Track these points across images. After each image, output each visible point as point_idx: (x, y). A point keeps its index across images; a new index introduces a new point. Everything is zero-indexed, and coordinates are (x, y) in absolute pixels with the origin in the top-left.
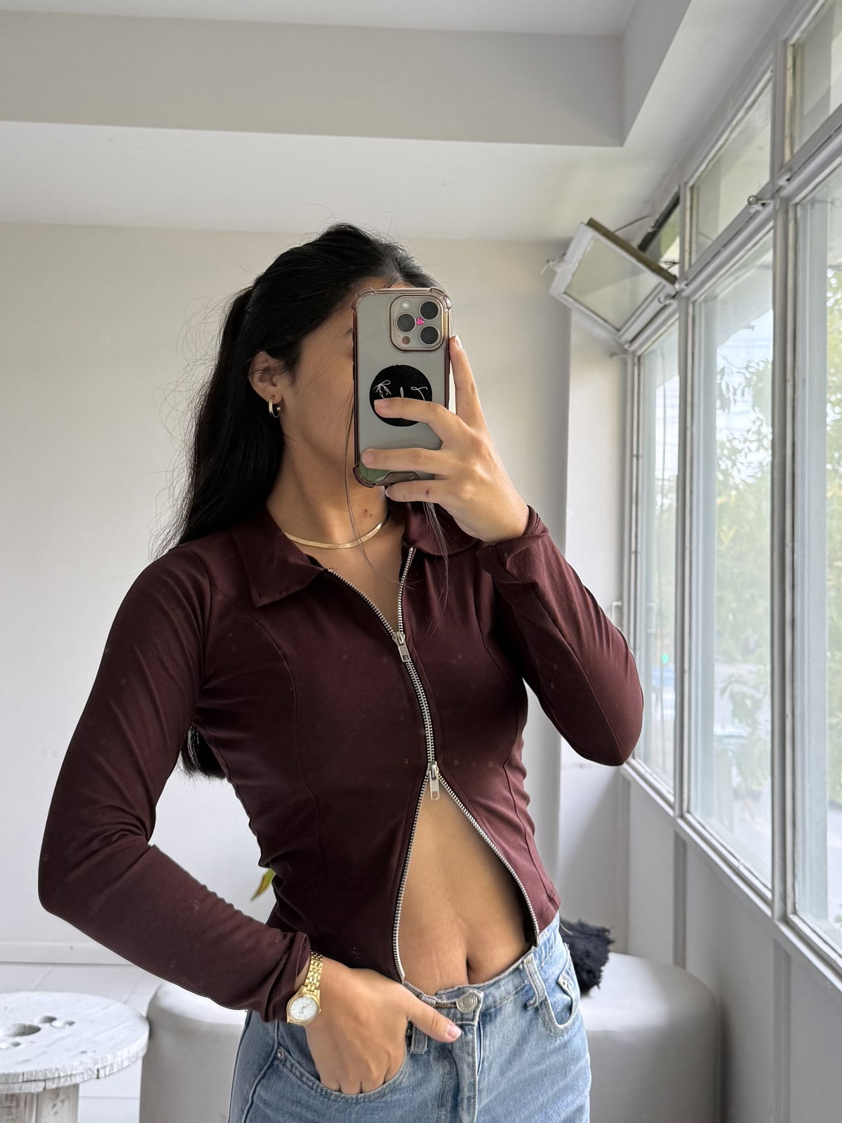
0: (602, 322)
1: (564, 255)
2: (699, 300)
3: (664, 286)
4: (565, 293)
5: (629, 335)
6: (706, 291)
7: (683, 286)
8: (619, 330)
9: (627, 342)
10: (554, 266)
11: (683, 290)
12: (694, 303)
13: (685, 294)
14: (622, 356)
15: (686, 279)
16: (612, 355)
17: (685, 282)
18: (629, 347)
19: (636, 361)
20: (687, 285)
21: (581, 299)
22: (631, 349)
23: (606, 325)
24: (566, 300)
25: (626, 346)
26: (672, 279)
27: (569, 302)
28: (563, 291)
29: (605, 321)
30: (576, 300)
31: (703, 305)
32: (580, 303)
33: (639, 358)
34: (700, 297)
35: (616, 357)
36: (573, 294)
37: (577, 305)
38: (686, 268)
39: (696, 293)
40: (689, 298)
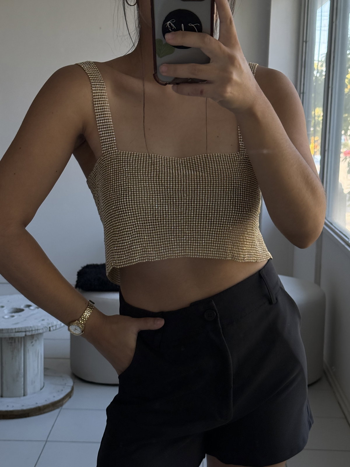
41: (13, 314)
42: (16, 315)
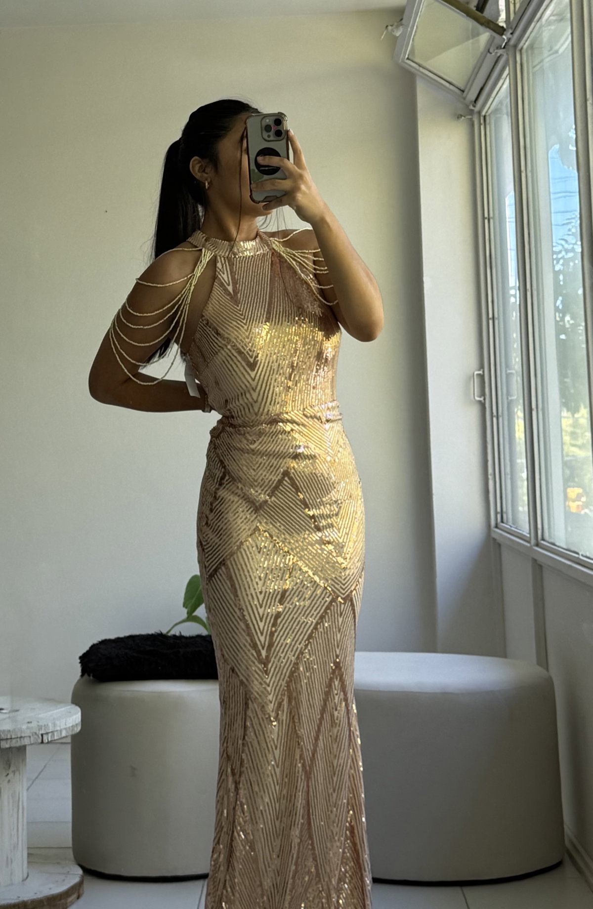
0: (447, 85)
1: (402, 20)
2: (525, 47)
3: (494, 38)
4: (408, 59)
5: (472, 96)
6: (528, 37)
7: (509, 35)
8: (463, 91)
9: (472, 101)
10: (392, 30)
11: (509, 40)
12: (521, 50)
13: (512, 42)
14: (470, 117)
15: (511, 28)
16: (459, 117)
17: (511, 31)
18: (474, 106)
19: (482, 121)
20: (512, 34)
21: (425, 64)
22: (477, 109)
23: (451, 87)
24: (410, 65)
25: (471, 107)
26: (501, 31)
27: (413, 67)
28: (407, 56)
29: (450, 83)
30: (420, 65)
31: (530, 52)
32: (424, 68)
33: (485, 117)
34: (525, 44)
35: (463, 118)
36: (416, 60)
37: (421, 69)
38: (512, 18)
39: (520, 42)
40: (515, 46)
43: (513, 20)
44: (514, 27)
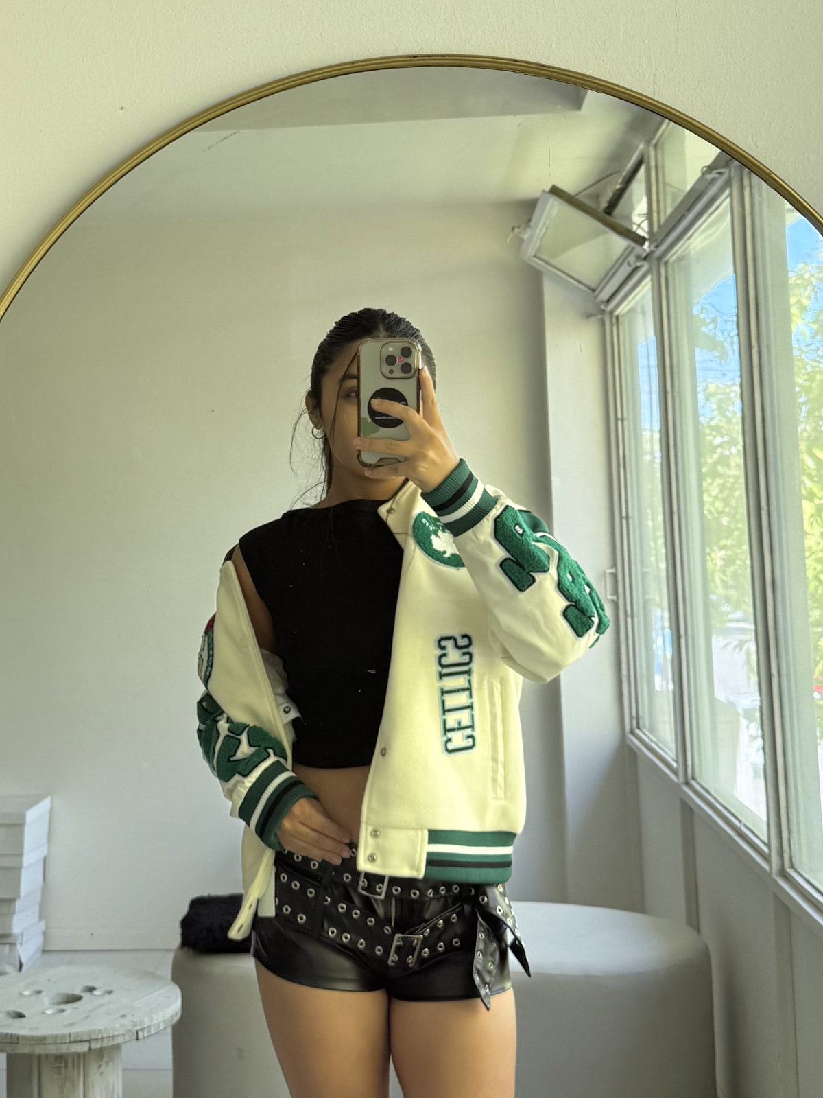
0: (576, 283)
2: (671, 261)
3: (633, 249)
4: (535, 256)
5: (605, 295)
6: (677, 252)
7: (652, 248)
8: (594, 291)
9: (603, 303)
11: (652, 253)
12: (666, 263)
13: (655, 255)
14: (600, 317)
15: (656, 240)
17: (655, 244)
18: (607, 308)
19: (614, 322)
20: (657, 246)
21: (551, 262)
23: (581, 286)
24: (536, 263)
25: (604, 307)
26: (640, 241)
27: (540, 265)
28: (533, 254)
29: (580, 282)
30: (546, 263)
31: (675, 266)
32: (551, 265)
33: (617, 318)
34: (671, 258)
35: (593, 318)
36: (543, 257)
37: (548, 267)
38: (656, 228)
39: (667, 255)
40: (659, 259)
41: (63, 1007)
42: (69, 1008)
43: (658, 232)
44: (660, 240)
